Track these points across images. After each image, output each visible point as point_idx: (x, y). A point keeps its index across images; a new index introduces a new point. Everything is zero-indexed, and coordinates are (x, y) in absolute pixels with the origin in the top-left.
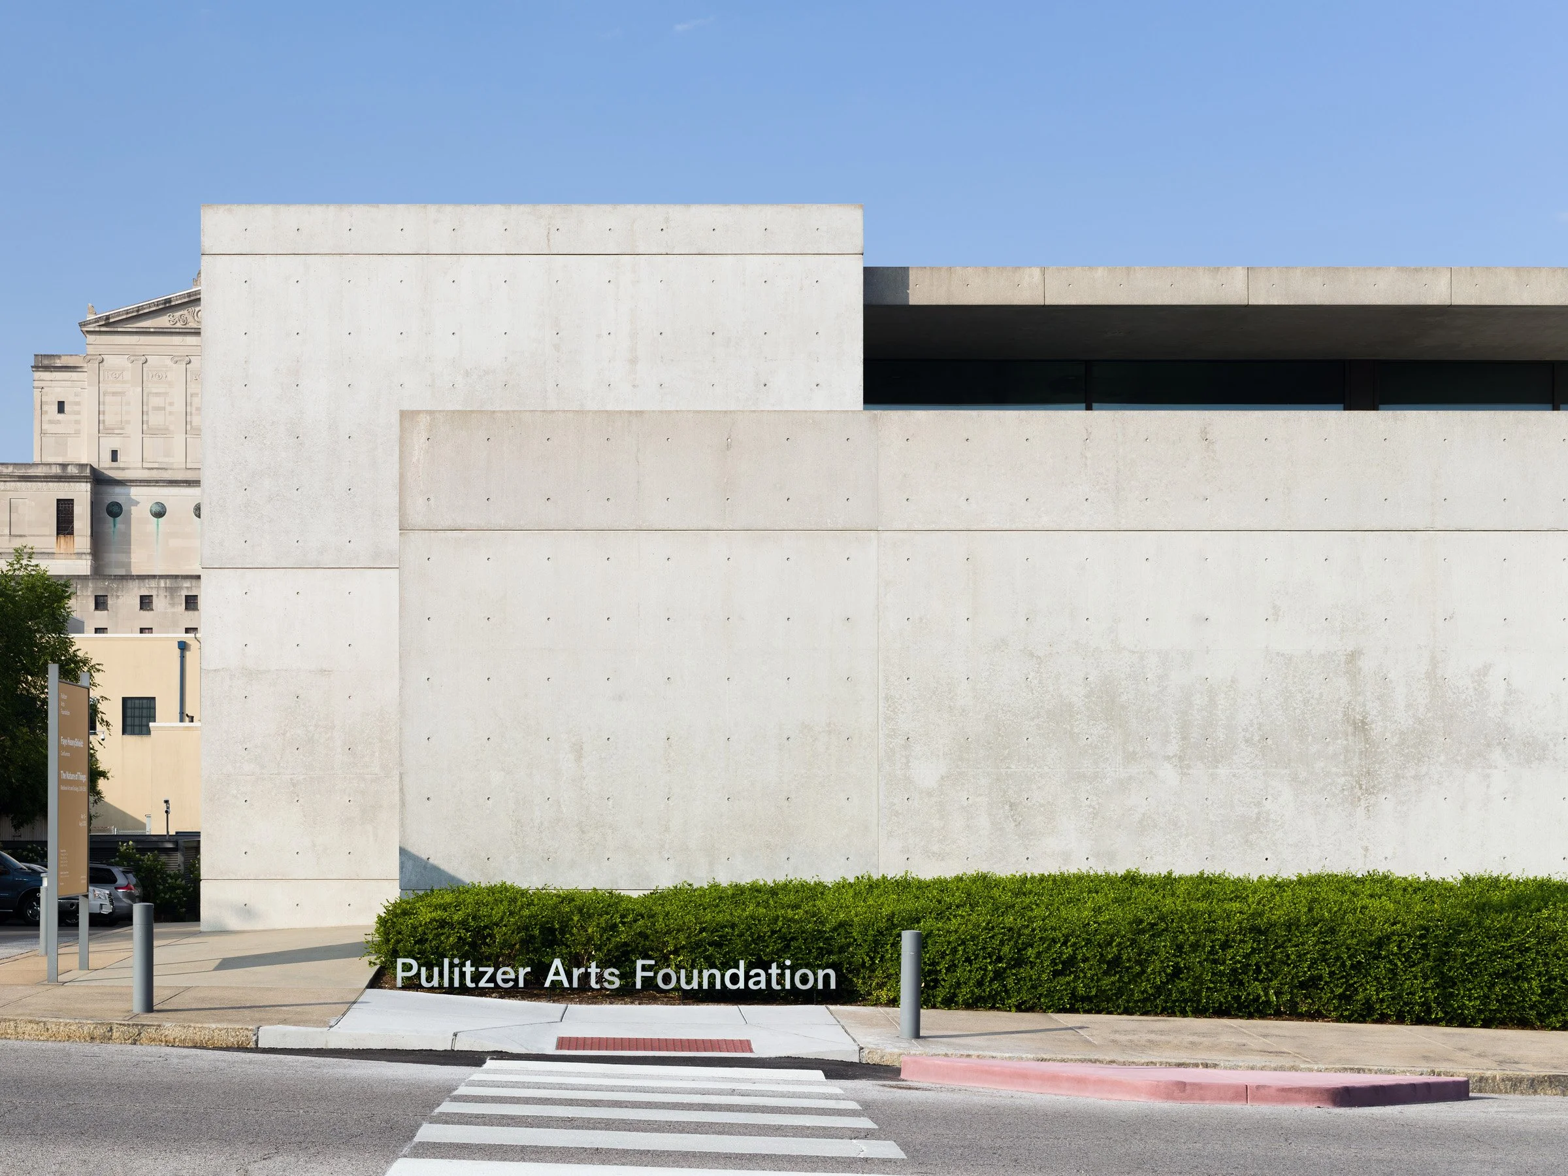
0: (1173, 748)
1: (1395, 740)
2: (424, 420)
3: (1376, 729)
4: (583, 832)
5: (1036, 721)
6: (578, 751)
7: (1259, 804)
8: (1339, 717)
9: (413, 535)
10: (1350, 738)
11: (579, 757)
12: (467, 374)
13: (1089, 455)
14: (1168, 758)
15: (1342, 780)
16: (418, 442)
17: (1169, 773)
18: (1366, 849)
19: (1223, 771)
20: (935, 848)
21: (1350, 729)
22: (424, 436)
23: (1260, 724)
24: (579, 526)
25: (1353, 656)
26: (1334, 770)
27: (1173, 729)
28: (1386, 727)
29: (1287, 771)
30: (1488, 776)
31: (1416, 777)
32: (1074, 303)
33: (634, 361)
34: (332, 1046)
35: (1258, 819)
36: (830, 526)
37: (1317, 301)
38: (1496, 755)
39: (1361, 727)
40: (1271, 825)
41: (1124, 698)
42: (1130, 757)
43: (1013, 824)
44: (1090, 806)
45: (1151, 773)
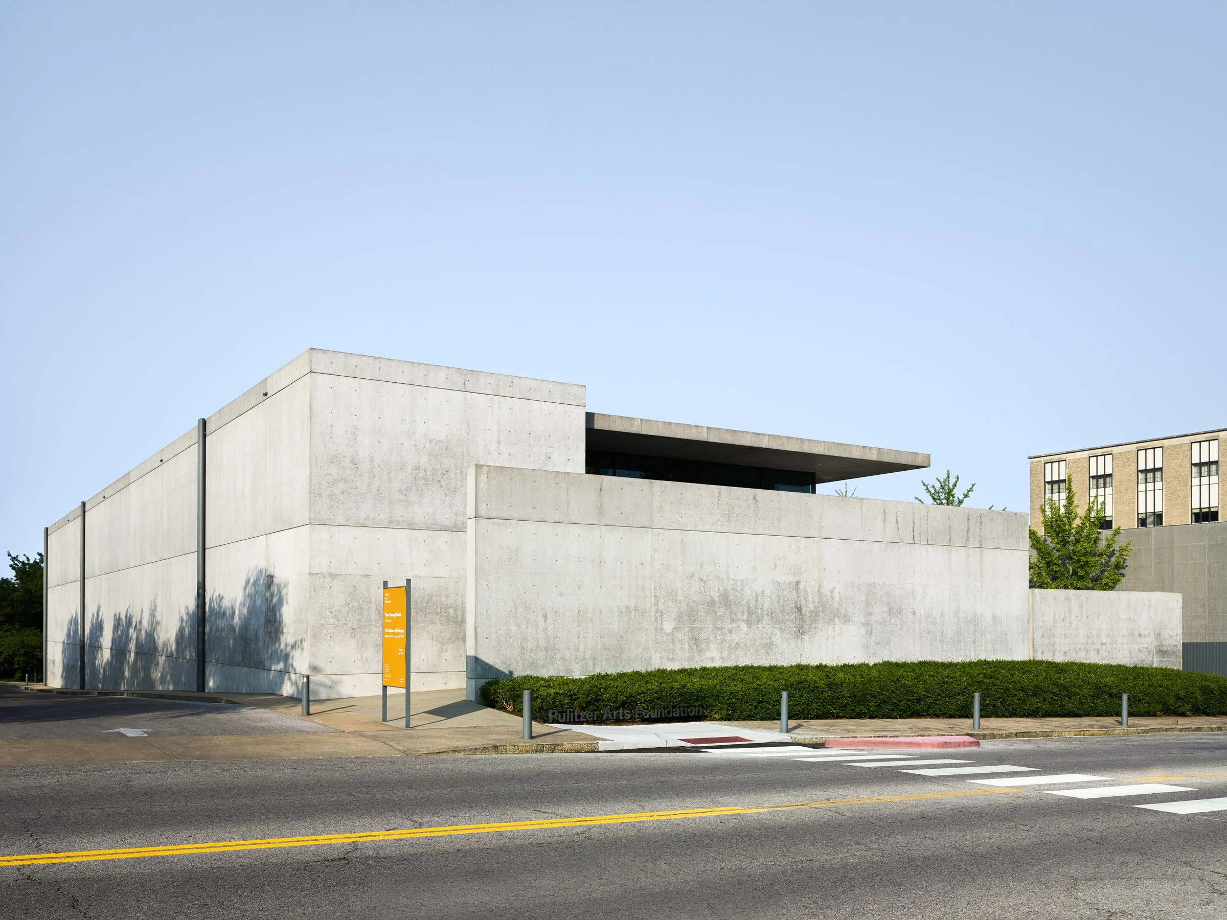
0: (745, 617)
1: (809, 615)
2: (485, 469)
3: (804, 610)
4: (547, 652)
5: (704, 606)
6: (545, 617)
7: (770, 638)
8: (794, 606)
9: (481, 521)
10: (797, 614)
11: (546, 620)
12: (431, 441)
13: (720, 503)
14: (744, 621)
15: (794, 629)
16: (483, 478)
17: (744, 626)
18: (801, 655)
19: (760, 626)
20: (671, 657)
21: (797, 610)
22: (486, 476)
23: (771, 608)
24: (546, 520)
25: (797, 583)
26: (792, 625)
27: (745, 610)
28: (806, 610)
29: (778, 626)
30: (834, 628)
31: (815, 628)
32: (651, 434)
33: (499, 443)
34: (625, 748)
35: (770, 644)
36: (636, 526)
37: (729, 442)
38: (837, 620)
39: (799, 609)
40: (774, 646)
41: (730, 597)
42: (733, 621)
43: (696, 647)
44: (720, 639)
45: (739, 626)
